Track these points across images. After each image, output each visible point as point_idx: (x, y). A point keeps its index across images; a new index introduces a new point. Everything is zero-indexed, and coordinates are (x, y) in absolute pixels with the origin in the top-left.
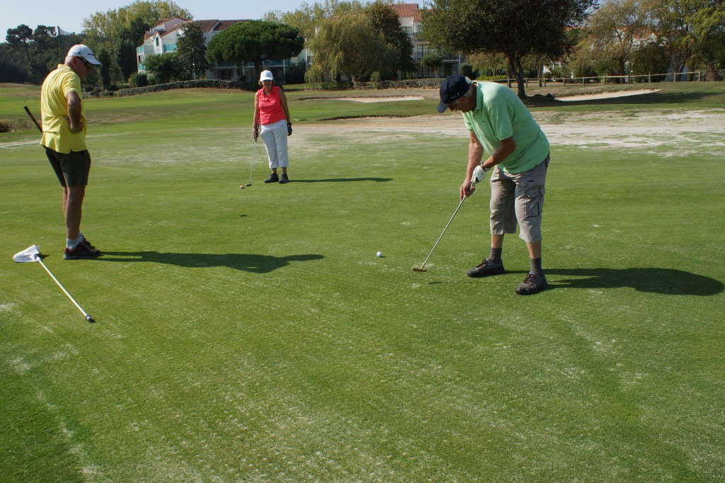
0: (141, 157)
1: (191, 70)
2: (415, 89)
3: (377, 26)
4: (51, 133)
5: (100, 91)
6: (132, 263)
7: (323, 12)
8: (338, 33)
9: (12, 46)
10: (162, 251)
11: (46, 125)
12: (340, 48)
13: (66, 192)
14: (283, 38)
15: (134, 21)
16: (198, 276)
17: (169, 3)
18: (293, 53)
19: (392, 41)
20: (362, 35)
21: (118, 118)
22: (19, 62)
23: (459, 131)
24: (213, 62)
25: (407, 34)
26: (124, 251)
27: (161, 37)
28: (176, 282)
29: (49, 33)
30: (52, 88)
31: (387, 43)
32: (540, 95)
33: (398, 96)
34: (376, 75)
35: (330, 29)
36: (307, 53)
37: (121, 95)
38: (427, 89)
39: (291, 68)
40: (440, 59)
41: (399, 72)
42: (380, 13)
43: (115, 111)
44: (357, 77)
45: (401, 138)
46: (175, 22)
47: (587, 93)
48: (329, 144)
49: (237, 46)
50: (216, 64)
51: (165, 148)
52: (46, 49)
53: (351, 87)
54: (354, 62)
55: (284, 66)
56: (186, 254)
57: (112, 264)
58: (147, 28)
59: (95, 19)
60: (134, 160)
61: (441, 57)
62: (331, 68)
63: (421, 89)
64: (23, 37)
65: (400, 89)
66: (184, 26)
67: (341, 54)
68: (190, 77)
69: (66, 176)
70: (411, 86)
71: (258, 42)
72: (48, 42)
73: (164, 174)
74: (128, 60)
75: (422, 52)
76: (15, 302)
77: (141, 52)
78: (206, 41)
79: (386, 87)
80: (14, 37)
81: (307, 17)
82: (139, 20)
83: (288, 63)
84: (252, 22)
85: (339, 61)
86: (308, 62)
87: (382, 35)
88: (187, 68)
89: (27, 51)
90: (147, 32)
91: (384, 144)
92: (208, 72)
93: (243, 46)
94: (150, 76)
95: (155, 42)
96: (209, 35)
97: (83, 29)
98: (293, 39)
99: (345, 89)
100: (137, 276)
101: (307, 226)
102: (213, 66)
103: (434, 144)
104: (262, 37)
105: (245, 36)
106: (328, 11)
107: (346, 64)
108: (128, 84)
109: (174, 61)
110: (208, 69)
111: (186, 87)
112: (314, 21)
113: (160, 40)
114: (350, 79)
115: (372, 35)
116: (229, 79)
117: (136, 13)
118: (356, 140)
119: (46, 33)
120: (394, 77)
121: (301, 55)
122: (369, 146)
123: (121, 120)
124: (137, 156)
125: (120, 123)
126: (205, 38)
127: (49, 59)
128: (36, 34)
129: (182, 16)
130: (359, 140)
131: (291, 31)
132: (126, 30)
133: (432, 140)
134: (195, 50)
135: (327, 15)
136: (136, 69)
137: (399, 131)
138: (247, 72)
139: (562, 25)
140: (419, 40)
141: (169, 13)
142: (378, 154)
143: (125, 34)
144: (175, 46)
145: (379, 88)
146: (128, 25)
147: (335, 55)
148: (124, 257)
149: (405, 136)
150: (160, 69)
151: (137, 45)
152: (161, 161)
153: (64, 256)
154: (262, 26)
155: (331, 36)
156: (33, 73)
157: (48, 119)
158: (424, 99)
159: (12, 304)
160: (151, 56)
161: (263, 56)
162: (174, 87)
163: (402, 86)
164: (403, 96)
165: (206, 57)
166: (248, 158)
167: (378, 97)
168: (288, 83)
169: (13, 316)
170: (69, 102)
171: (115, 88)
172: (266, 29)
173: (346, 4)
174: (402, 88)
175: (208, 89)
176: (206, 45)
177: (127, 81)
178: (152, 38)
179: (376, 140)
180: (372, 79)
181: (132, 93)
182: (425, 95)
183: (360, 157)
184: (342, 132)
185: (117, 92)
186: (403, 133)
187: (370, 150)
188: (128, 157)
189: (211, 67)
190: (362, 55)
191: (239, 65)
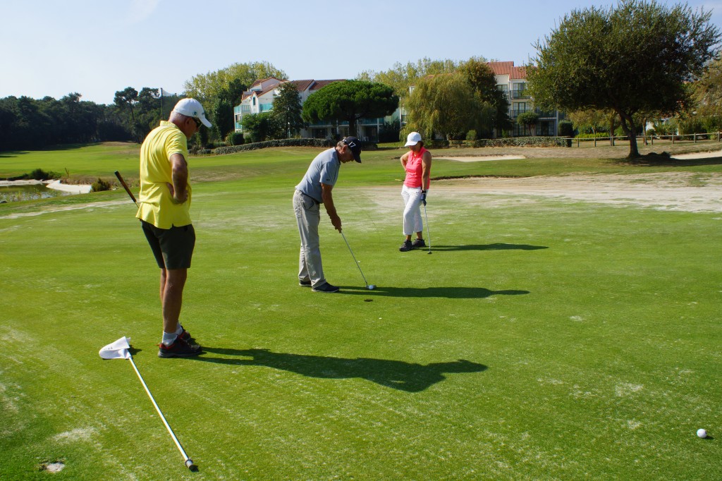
0: (242, 220)
1: (286, 129)
2: (512, 147)
3: (473, 84)
4: (149, 205)
5: (198, 149)
6: (242, 367)
7: (416, 71)
8: (434, 91)
9: (119, 107)
10: (278, 350)
11: (144, 194)
12: (436, 106)
13: (165, 275)
14: (378, 97)
15: (232, 82)
16: (328, 393)
17: (266, 65)
18: (388, 112)
19: (488, 99)
20: (458, 93)
21: (215, 176)
22: (124, 122)
23: (586, 195)
24: (308, 120)
25: (503, 92)
26: (230, 347)
27: (258, 97)
28: (300, 402)
29: (153, 94)
30: (153, 150)
31: (484, 101)
32: (655, 154)
33: (497, 155)
34: (472, 133)
35: (426, 88)
36: (401, 112)
37: (218, 153)
38: (525, 148)
39: (385, 127)
40: (537, 117)
41: (495, 131)
42: (476, 71)
43: (213, 169)
44: (451, 136)
45: (523, 202)
46: (272, 82)
47: (703, 151)
48: (444, 208)
49: (332, 104)
50: (311, 122)
51: (267, 210)
52: (149, 109)
53: (447, 145)
54: (449, 120)
55: (378, 124)
56: (308, 357)
57: (217, 366)
58: (245, 88)
59: (196, 80)
60: (235, 224)
61: (537, 114)
62: (426, 127)
63: (519, 147)
64: (129, 99)
65: (497, 147)
66: (280, 86)
67: (436, 112)
68: (285, 136)
69: (165, 256)
70: (508, 145)
71: (353, 102)
72: (152, 103)
73: (268, 242)
74: (225, 119)
75: (519, 110)
76: (95, 426)
77: (238, 112)
78: (302, 100)
79: (482, 146)
80: (121, 99)
81: (400, 76)
82: (237, 81)
83: (382, 122)
84: (347, 81)
85: (435, 120)
86: (402, 120)
87: (478, 93)
88: (283, 127)
89: (132, 111)
90: (244, 93)
91: (506, 209)
92: (303, 131)
93: (338, 105)
94: (246, 134)
95: (252, 101)
96: (305, 95)
97: (185, 90)
98: (388, 98)
99: (440, 147)
100: (250, 389)
101: (452, 319)
102: (308, 124)
103: (564, 210)
104: (357, 96)
105: (341, 95)
106: (421, 70)
107: (441, 123)
108: (225, 143)
109: (270, 120)
110: (302, 127)
111: (281, 146)
112: (406, 80)
113: (257, 99)
114: (446, 138)
115: (468, 93)
116: (324, 137)
117: (233, 75)
118: (473, 204)
119: (149, 95)
120: (490, 136)
121: (395, 114)
122: (489, 211)
123: (218, 178)
124: (238, 219)
125: (217, 181)
126: (301, 98)
127: (151, 119)
128: (141, 96)
129: (279, 76)
130: (475, 204)
131: (386, 91)
132: (224, 90)
133: (559, 205)
134: (291, 110)
135: (420, 74)
136: (233, 128)
137: (517, 193)
138: (340, 131)
139: (680, 79)
140: (515, 98)
141: (266, 74)
142: (505, 222)
143: (223, 95)
144: (271, 106)
145: (475, 147)
146: (226, 86)
147: (430, 113)
148: (231, 357)
149: (525, 201)
150: (256, 128)
151: (234, 105)
152: (263, 225)
153: (159, 353)
154: (358, 86)
155: (426, 94)
156: (137, 132)
157: (146, 187)
158: (525, 158)
159: (92, 429)
160: (249, 116)
161: (357, 115)
162: (269, 145)
163: (500, 144)
164: (502, 155)
165: (301, 116)
166: (358, 223)
167: (475, 156)
168: (382, 141)
169: (90, 450)
170: (174, 166)
171: (212, 147)
172: (361, 88)
173: (439, 63)
174: (499, 146)
175: (303, 147)
176: (302, 104)
177: (223, 140)
178: (249, 98)
179: (494, 204)
180: (468, 137)
181: (229, 151)
182: (526, 154)
183: (484, 225)
184: (453, 195)
185: (214, 151)
186: (523, 196)
187: (493, 216)
188: (227, 220)
189: (306, 126)
190: (457, 113)
191: (334, 124)
